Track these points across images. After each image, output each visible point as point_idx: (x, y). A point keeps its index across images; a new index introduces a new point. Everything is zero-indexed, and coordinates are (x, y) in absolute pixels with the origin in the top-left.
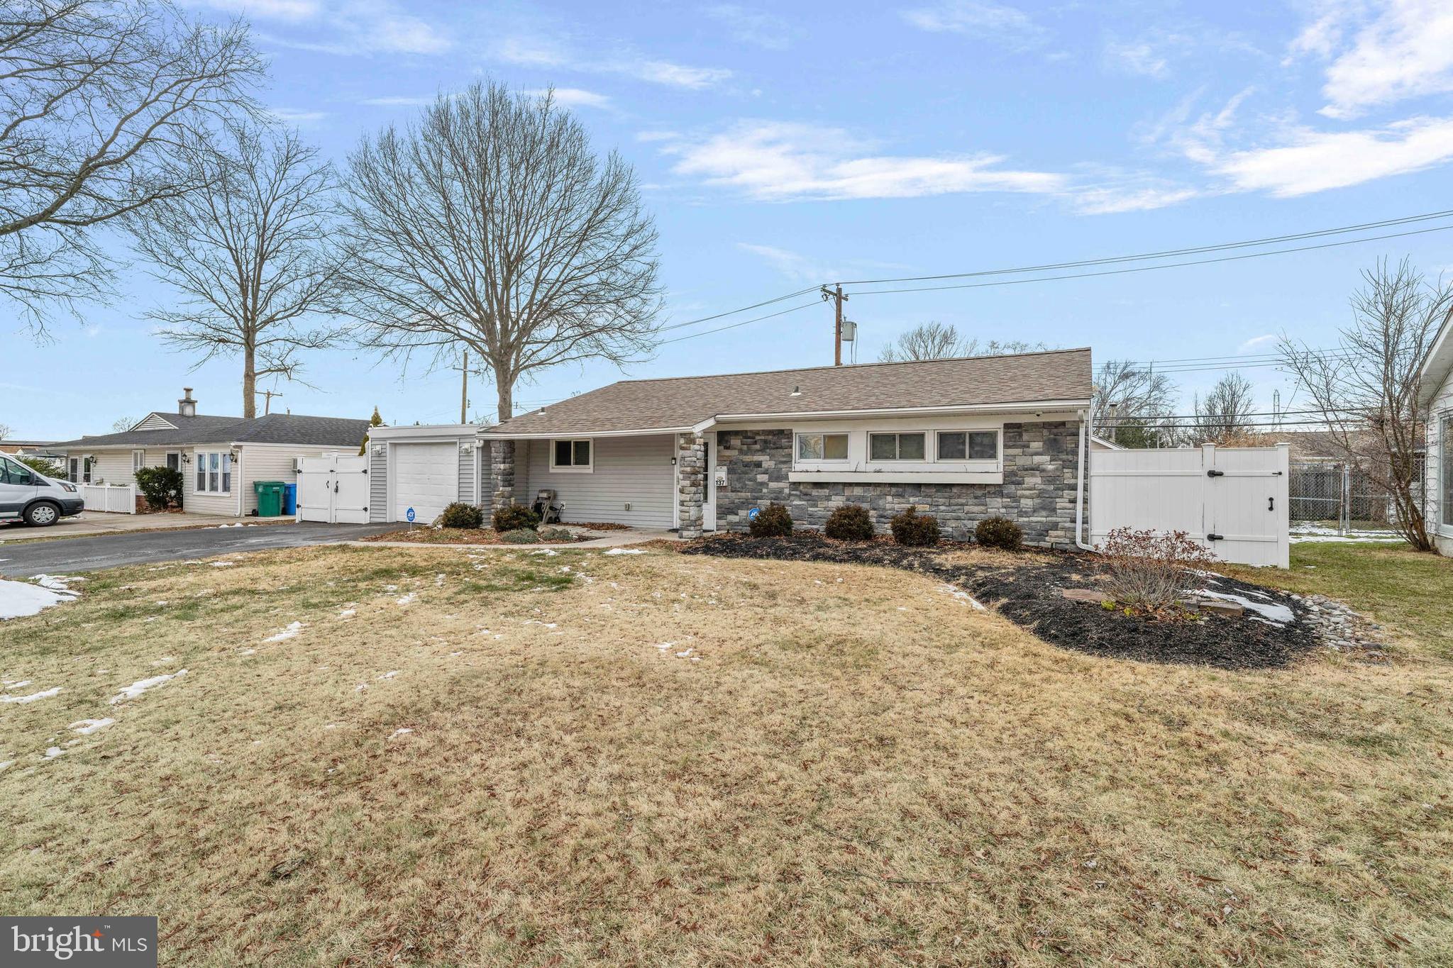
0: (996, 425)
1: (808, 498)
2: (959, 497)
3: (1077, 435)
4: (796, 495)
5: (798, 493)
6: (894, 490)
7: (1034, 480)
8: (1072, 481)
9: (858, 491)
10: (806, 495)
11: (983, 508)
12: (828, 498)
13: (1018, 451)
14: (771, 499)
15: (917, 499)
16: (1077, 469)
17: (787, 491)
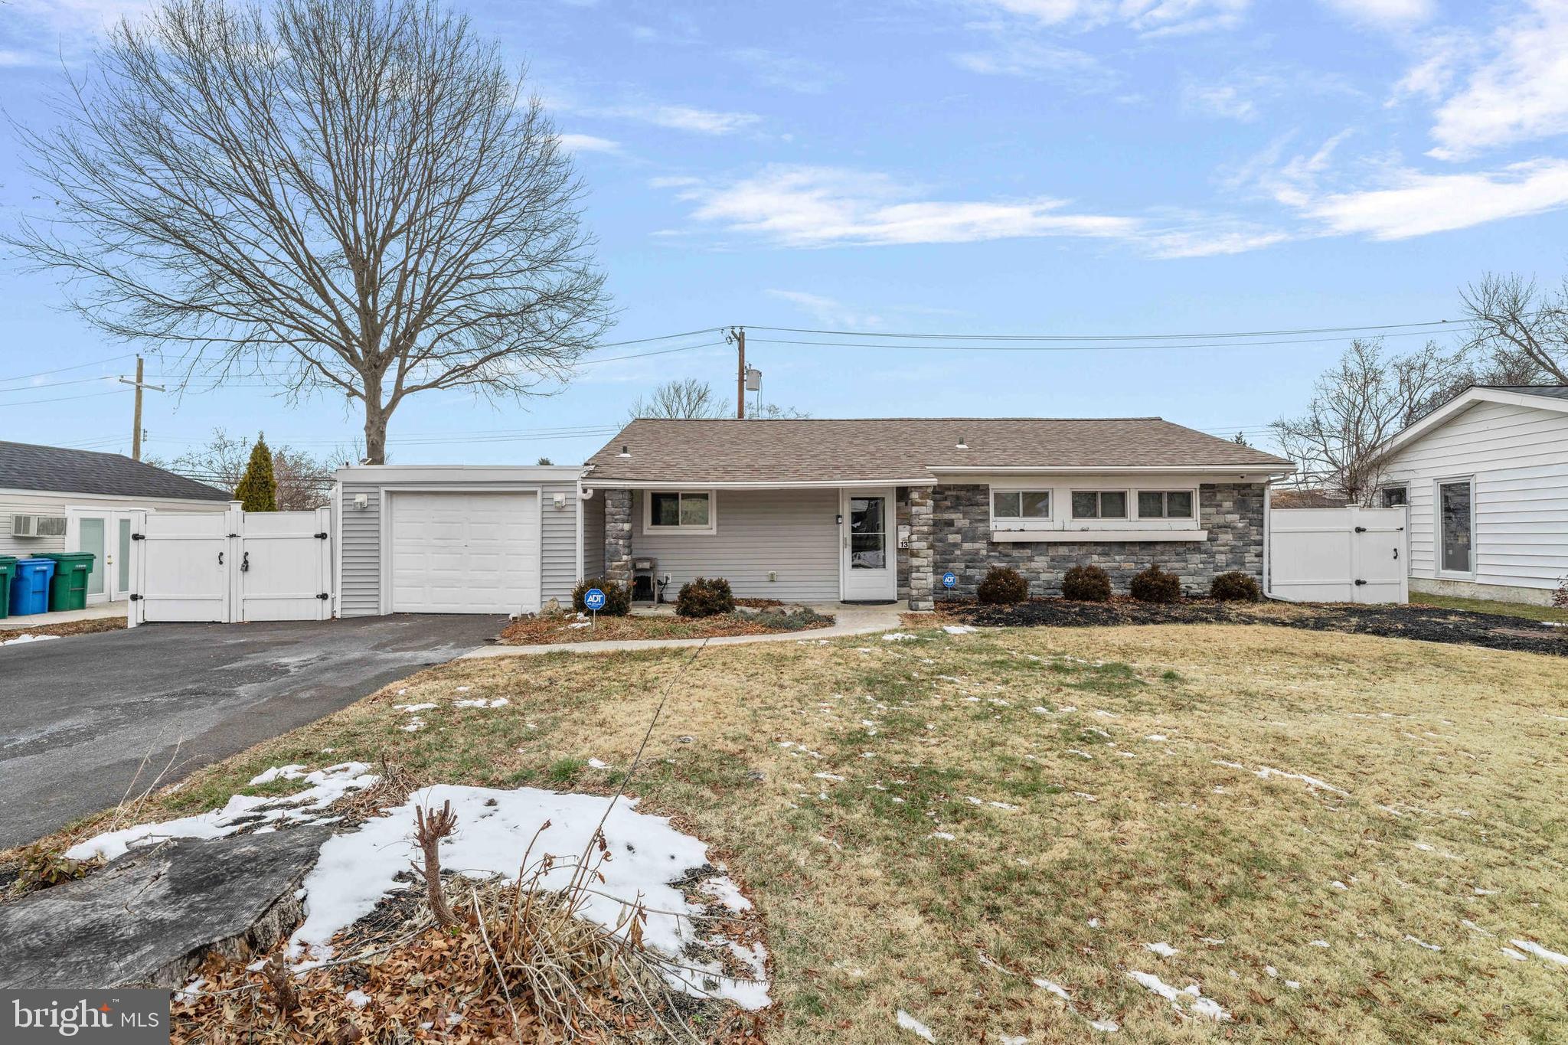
0: (1192, 486)
1: (1007, 559)
2: (1162, 554)
3: (1263, 496)
4: (995, 557)
5: (997, 554)
6: (1099, 549)
7: (1226, 537)
8: (1258, 538)
9: (1063, 551)
10: (1007, 556)
11: (1184, 564)
12: (1030, 559)
13: (1213, 510)
14: (966, 561)
15: (1123, 557)
16: (1262, 526)
17: (984, 552)
